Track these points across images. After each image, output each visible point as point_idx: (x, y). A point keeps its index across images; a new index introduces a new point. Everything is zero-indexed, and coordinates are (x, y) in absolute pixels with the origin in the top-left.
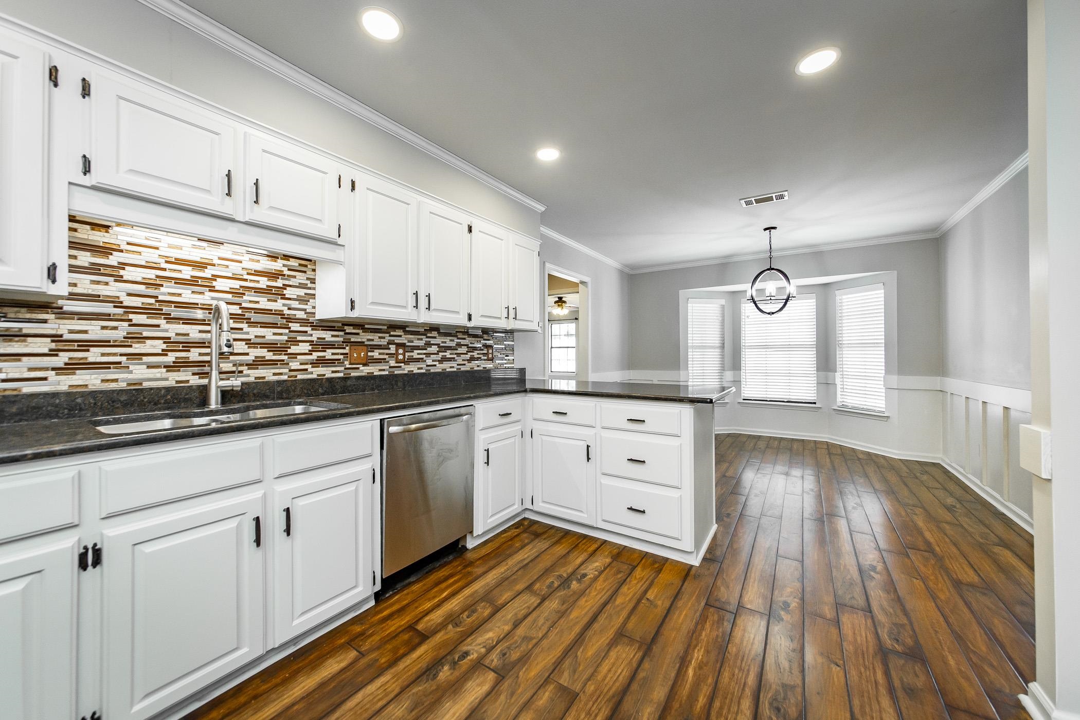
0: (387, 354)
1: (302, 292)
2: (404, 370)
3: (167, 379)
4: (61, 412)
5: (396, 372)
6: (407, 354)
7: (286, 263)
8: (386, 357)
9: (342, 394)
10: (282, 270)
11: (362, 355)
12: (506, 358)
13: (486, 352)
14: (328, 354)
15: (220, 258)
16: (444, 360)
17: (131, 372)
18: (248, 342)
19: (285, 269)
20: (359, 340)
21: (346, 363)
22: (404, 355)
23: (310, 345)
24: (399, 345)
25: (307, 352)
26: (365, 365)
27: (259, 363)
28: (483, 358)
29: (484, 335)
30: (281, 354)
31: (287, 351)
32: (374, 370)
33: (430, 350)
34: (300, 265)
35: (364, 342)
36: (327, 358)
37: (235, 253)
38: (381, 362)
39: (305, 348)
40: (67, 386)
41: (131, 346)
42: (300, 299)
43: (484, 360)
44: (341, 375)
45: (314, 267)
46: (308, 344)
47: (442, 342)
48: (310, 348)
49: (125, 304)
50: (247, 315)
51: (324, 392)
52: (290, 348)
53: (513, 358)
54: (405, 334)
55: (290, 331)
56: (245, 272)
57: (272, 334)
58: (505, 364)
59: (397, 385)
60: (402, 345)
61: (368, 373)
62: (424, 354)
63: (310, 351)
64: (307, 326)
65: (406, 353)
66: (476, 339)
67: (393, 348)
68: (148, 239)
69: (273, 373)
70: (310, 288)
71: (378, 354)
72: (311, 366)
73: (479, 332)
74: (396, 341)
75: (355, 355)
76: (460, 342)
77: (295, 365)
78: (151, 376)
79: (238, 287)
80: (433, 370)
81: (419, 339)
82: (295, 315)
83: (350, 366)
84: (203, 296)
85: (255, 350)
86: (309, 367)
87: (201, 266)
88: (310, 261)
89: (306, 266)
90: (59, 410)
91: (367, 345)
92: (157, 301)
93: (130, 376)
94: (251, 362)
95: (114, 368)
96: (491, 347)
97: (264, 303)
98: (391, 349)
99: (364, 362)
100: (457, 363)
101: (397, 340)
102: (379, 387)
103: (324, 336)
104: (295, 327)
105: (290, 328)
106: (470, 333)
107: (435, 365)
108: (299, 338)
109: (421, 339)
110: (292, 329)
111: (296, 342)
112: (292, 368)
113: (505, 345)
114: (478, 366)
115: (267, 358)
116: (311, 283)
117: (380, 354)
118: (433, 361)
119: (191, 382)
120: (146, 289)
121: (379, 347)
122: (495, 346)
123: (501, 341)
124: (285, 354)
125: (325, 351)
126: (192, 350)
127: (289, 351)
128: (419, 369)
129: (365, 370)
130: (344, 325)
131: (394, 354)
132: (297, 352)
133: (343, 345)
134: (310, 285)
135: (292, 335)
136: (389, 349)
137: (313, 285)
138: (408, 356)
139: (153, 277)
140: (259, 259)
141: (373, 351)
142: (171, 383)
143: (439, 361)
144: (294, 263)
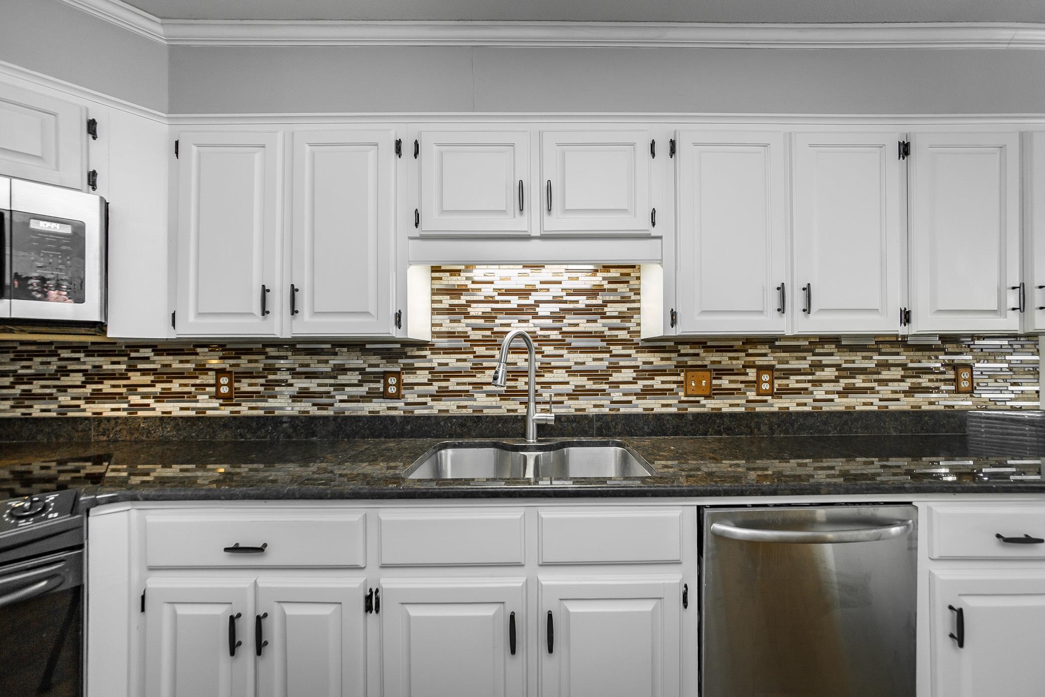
0: (742, 382)
1: (623, 307)
2: (772, 405)
3: (500, 407)
4: (432, 432)
5: (758, 409)
6: (777, 383)
7: (606, 276)
8: (742, 386)
9: (673, 435)
10: (602, 284)
11: (704, 384)
12: (1011, 388)
13: (953, 377)
14: (657, 383)
15: (541, 283)
16: (848, 391)
17: (475, 400)
18: (568, 369)
19: (605, 283)
20: (699, 363)
21: (681, 394)
22: (772, 384)
23: (635, 371)
24: (761, 369)
25: (631, 379)
26: (707, 397)
27: (579, 393)
28: (943, 387)
29: (947, 346)
30: (602, 383)
31: (608, 379)
32: (724, 405)
33: (819, 375)
34: (622, 274)
35: (706, 366)
36: (655, 387)
37: (555, 274)
38: (733, 394)
39: (628, 375)
40: (437, 410)
41: (475, 376)
42: (622, 317)
43: (948, 392)
44: (674, 410)
45: (637, 275)
46: (632, 370)
47: (845, 360)
48: (634, 375)
49: (471, 338)
50: (568, 340)
51: (650, 431)
52: (611, 375)
53: (1037, 388)
54: (772, 352)
55: (611, 356)
56: (564, 293)
57: (591, 359)
58: (1011, 400)
59: (759, 430)
60: (770, 369)
61: (712, 409)
62: (809, 381)
63: (634, 378)
64: (631, 348)
65: (776, 381)
66: (927, 353)
67: (752, 374)
68: (486, 276)
69: (594, 405)
70: (634, 301)
71: (727, 382)
72: (635, 397)
73: (937, 342)
74: (757, 363)
75: (693, 384)
76: (887, 360)
77: (617, 396)
78: (489, 404)
79: (558, 310)
80: (826, 407)
81: (798, 358)
82: (617, 336)
83: (686, 399)
84: (527, 324)
85: (575, 378)
86: (633, 398)
87: (524, 293)
88: (634, 267)
89: (629, 275)
90: (431, 431)
91: (710, 370)
92: (492, 333)
93: (475, 403)
94: (571, 392)
95: (465, 396)
96: (969, 367)
97: (583, 325)
98: (750, 374)
99: (707, 393)
100: (880, 396)
101: (760, 361)
102: (729, 430)
103: (651, 360)
104: (617, 350)
105: (611, 352)
106: (909, 343)
107: (832, 400)
108: (622, 363)
109: (805, 358)
110: (614, 352)
111: (618, 368)
112: (614, 400)
113: (1009, 362)
114: (931, 403)
115: (587, 387)
116: (635, 294)
117: (731, 382)
118: (827, 393)
119: (519, 411)
120: (485, 322)
121: (730, 372)
122: (977, 365)
123: (993, 355)
124: (606, 383)
125: (653, 379)
126: (519, 379)
127: (611, 379)
128: (798, 405)
129: (710, 405)
130: (677, 343)
131: (755, 382)
132: (620, 380)
133: (677, 371)
134: (633, 298)
135: (614, 360)
136: (747, 374)
137: (637, 297)
138: (779, 385)
139: (489, 310)
140: (577, 276)
141: (720, 378)
142: (502, 412)
143: (838, 393)
144: (615, 273)
